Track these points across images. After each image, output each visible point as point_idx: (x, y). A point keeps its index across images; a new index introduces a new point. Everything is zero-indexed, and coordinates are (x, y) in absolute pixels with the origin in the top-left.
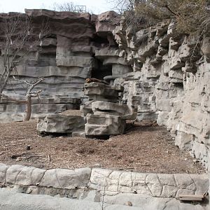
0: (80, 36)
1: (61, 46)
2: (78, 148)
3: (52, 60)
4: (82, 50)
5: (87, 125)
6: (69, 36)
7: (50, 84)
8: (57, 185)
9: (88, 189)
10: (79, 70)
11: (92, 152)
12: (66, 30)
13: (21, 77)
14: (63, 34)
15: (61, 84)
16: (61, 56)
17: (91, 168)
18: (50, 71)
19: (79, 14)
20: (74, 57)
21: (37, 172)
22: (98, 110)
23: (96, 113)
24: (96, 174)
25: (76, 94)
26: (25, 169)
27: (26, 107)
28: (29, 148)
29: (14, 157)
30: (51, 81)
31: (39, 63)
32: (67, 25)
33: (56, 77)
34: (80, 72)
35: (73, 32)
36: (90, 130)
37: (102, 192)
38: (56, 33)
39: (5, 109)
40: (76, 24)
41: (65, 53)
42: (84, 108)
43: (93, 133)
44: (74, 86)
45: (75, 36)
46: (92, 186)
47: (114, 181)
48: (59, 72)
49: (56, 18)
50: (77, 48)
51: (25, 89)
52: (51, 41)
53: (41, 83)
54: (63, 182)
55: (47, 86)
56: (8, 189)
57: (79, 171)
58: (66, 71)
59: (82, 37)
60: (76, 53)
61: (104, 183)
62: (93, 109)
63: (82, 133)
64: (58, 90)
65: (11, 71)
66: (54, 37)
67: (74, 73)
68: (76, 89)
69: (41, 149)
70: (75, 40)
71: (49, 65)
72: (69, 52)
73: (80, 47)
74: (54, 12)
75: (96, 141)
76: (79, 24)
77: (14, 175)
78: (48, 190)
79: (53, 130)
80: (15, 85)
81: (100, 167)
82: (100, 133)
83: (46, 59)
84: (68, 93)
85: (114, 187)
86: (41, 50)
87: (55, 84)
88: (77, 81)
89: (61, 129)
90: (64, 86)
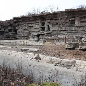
0: (83, 16)
1: (77, 20)
2: (75, 53)
3: (74, 25)
4: (84, 21)
5: (80, 46)
6: (79, 16)
7: (74, 33)
8: (65, 64)
9: (75, 66)
10: (83, 27)
11: (79, 55)
12: (79, 14)
13: (64, 31)
14: (78, 16)
15: (77, 33)
16: (77, 23)
17: (76, 60)
18: (73, 28)
19: (83, 9)
20: (81, 23)
21: (60, 60)
22: (84, 41)
23: (83, 42)
24: (77, 62)
25: (82, 36)
26: (57, 59)
27: (64, 40)
28: (60, 53)
29: (55, 55)
30: (74, 32)
31: (70, 26)
32: (79, 13)
33: (75, 30)
34: (84, 28)
35: (81, 15)
36: (81, 48)
37: (79, 67)
38: (75, 16)
39: (59, 41)
40: (82, 12)
41: (78, 22)
42: (80, 41)
43: (81, 49)
44: (82, 33)
45: (82, 16)
46: (76, 65)
47: (83, 64)
48: (76, 29)
49: (75, 11)
50: (82, 20)
51: (65, 35)
52: (73, 19)
53: (69, 32)
54: (67, 63)
55: (72, 34)
56: (52, 64)
57: (72, 60)
58: (79, 28)
59: (84, 16)
60: (82, 22)
61: (80, 65)
62: (82, 41)
63: (78, 49)
64: (76, 35)
65: (60, 29)
66: (75, 17)
67: (82, 29)
68: (82, 34)
69: (63, 53)
70: (82, 18)
71: (73, 26)
72: (80, 22)
73: (83, 20)
74: (74, 9)
75: (82, 51)
76: (83, 12)
77: (54, 60)
78: (63, 65)
79: (69, 48)
80: (62, 33)
81: (79, 59)
82: (84, 49)
83: (72, 25)
84: (79, 35)
85: (83, 66)
86: (70, 22)
87: (75, 33)
88: (82, 31)
89: (71, 47)
90: (78, 33)
